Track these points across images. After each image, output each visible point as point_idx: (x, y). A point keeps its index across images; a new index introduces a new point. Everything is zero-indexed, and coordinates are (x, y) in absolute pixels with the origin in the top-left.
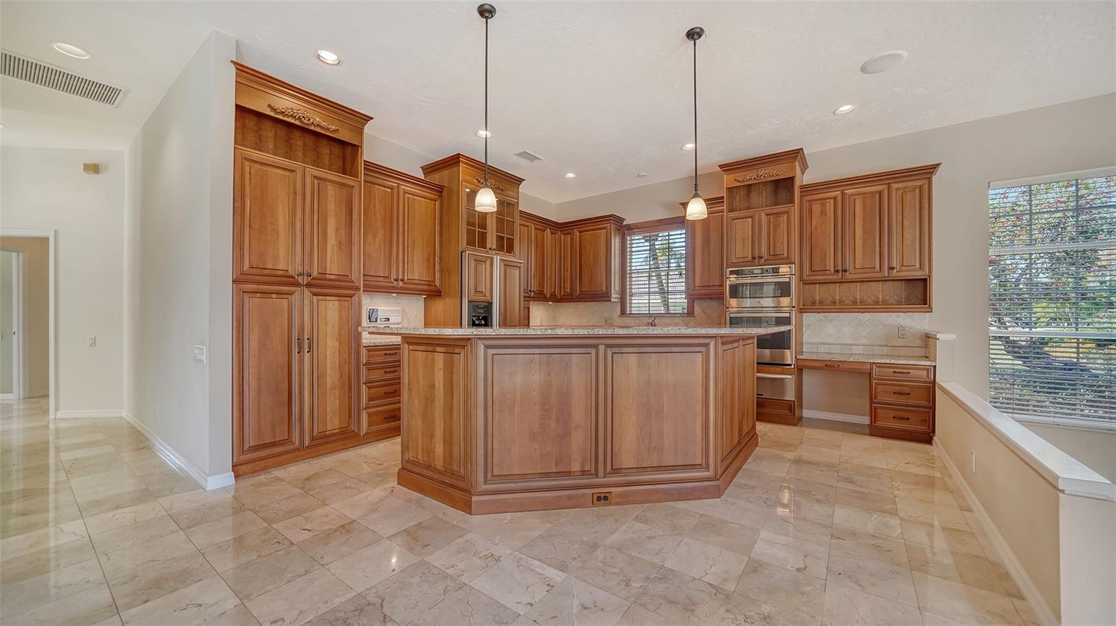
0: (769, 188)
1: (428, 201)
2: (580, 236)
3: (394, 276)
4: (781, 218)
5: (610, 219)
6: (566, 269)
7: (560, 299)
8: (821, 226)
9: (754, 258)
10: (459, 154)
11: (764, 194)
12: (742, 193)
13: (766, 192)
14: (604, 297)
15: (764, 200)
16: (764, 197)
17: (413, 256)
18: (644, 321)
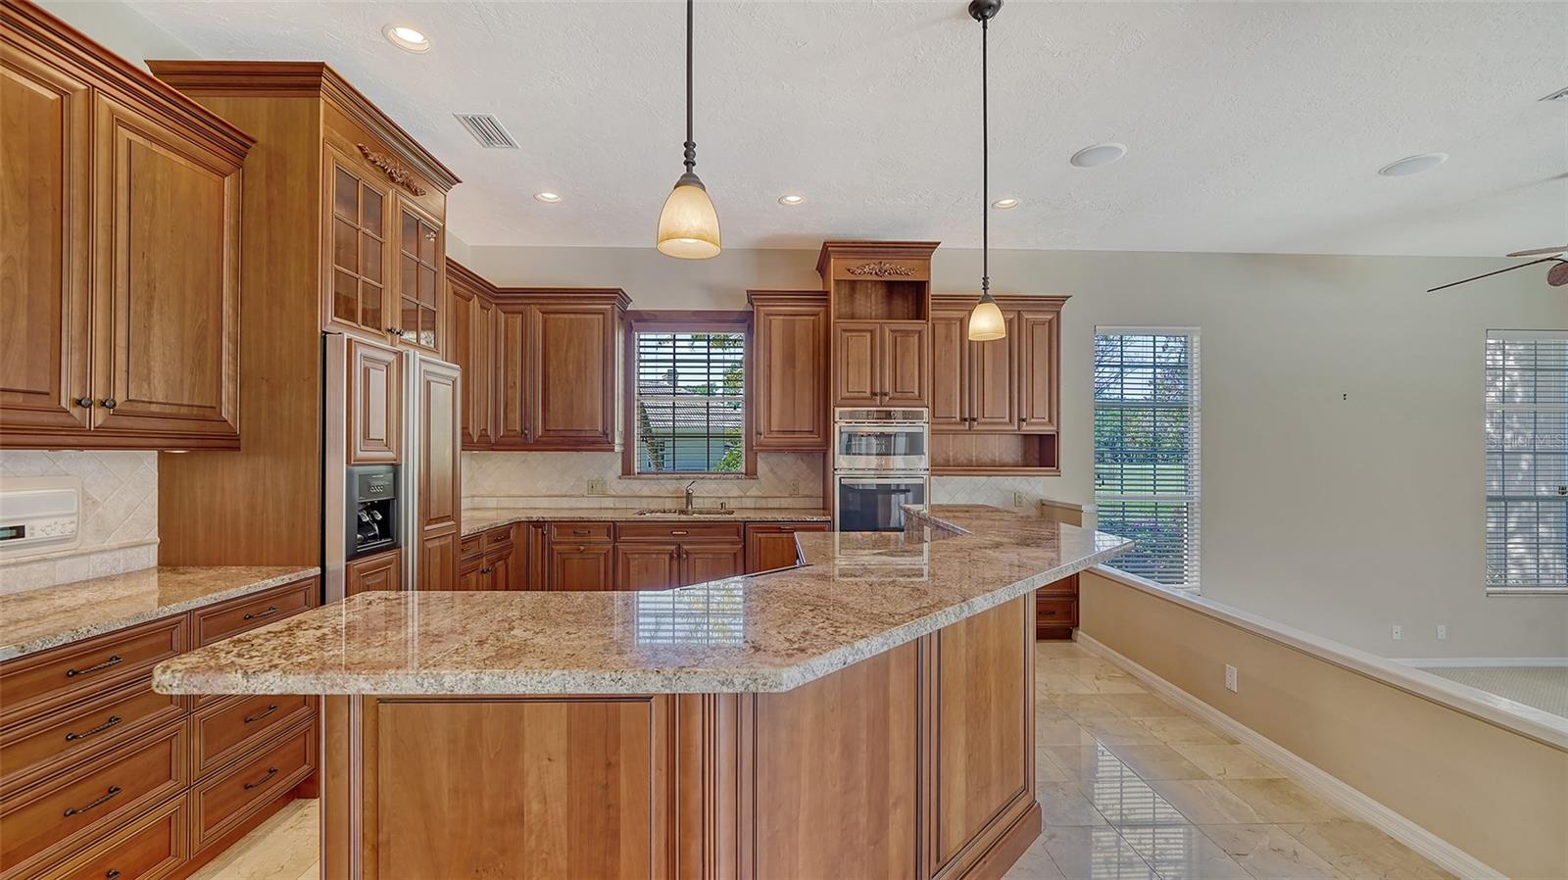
0: (881, 291)
1: (198, 168)
2: (545, 322)
3: (69, 390)
4: (911, 339)
5: (615, 298)
6: (510, 384)
7: (496, 444)
8: (945, 355)
9: (874, 394)
10: (322, 65)
11: (873, 296)
12: (843, 291)
13: (876, 296)
14: (599, 443)
15: (874, 308)
16: (873, 302)
17: (148, 328)
18: (669, 487)
